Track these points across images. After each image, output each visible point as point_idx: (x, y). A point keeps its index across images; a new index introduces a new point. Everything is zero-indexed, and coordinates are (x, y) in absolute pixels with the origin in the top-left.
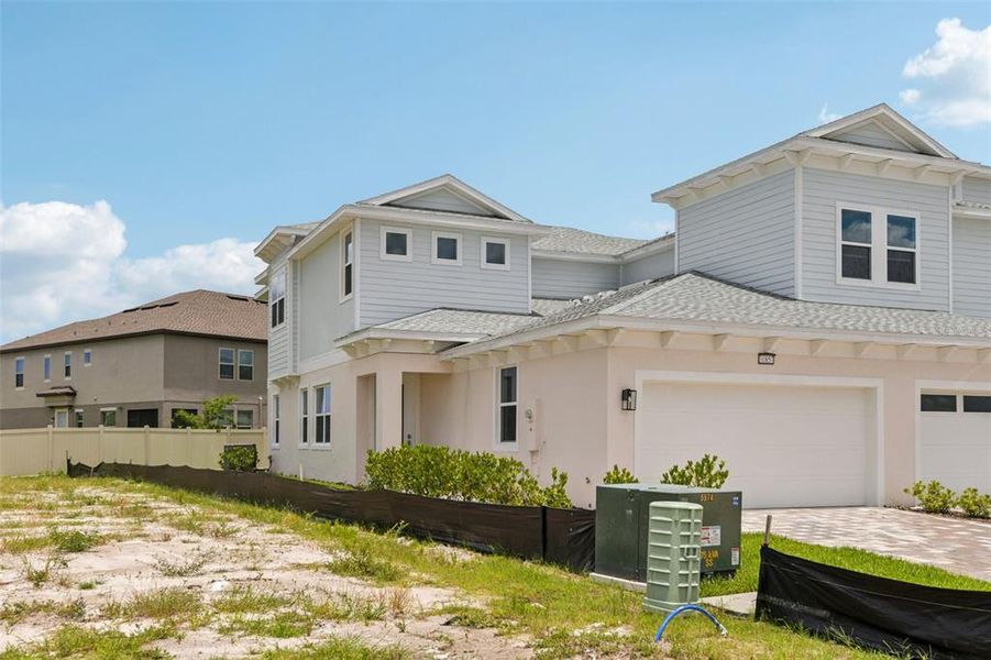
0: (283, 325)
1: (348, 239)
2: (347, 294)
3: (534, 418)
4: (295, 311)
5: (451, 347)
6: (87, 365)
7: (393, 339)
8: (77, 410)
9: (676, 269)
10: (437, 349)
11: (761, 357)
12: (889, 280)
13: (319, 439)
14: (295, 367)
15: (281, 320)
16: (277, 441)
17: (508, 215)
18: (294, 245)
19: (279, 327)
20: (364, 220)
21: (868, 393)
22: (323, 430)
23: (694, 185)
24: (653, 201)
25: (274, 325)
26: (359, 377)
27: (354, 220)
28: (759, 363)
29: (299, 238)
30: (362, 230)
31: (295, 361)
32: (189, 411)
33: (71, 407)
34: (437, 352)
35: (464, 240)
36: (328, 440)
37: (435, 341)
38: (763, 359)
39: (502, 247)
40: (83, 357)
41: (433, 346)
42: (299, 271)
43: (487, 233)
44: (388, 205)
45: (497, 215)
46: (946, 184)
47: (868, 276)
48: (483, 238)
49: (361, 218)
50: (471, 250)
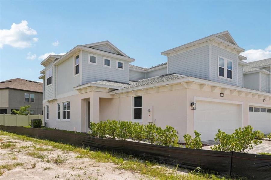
0: (51, 84)
1: (77, 57)
2: (76, 74)
3: (151, 112)
4: (55, 81)
5: (114, 90)
7: (97, 87)
9: (168, 73)
10: (109, 91)
11: (221, 94)
12: (227, 77)
13: (65, 118)
14: (55, 97)
15: (50, 83)
16: (48, 118)
17: (124, 55)
18: (55, 61)
19: (49, 85)
20: (83, 51)
22: (67, 115)
23: (175, 50)
25: (48, 84)
26: (82, 99)
27: (80, 51)
28: (220, 96)
29: (57, 59)
30: (83, 54)
31: (55, 95)
32: (16, 110)
34: (109, 92)
35: (112, 60)
36: (69, 118)
37: (110, 88)
39: (122, 64)
41: (109, 90)
42: (57, 69)
43: (118, 59)
44: (90, 47)
45: (120, 54)
46: (237, 54)
47: (223, 76)
48: (117, 60)
49: (83, 50)
50: (114, 64)
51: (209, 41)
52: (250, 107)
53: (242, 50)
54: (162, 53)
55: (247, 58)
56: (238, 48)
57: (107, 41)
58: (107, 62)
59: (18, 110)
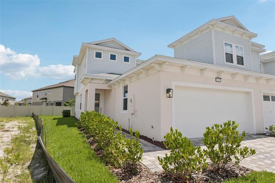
0: (76, 80)
3: (132, 102)
4: (78, 77)
6: (49, 93)
8: (47, 102)
11: (217, 79)
12: (237, 64)
16: (80, 109)
20: (90, 48)
21: (248, 93)
23: (179, 41)
24: (168, 47)
28: (216, 81)
30: (88, 51)
31: (77, 89)
32: (66, 103)
33: (46, 102)
34: (107, 83)
35: (118, 55)
37: (106, 80)
38: (217, 80)
39: (128, 58)
40: (49, 91)
42: (79, 67)
43: (125, 54)
44: (97, 44)
45: (127, 50)
46: (248, 40)
47: (232, 62)
48: (123, 55)
49: (88, 47)
50: (120, 58)
51: (211, 27)
52: (264, 96)
53: (254, 35)
54: (168, 46)
55: (265, 46)
56: (247, 32)
57: (114, 38)
58: (113, 57)
59: (68, 103)
